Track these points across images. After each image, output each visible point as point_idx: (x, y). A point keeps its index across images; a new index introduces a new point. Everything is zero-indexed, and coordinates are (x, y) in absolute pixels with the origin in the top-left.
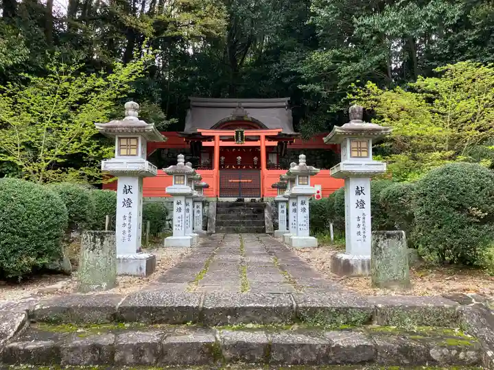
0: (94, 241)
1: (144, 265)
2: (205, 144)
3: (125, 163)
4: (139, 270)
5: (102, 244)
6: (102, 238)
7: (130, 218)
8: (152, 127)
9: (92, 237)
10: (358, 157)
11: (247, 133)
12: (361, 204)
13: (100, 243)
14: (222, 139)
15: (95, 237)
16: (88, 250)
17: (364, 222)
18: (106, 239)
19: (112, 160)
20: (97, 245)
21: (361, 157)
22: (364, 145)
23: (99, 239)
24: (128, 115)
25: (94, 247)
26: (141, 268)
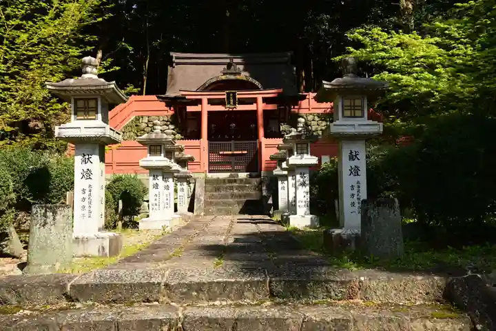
0: (45, 215)
1: (106, 244)
2: (190, 109)
3: (83, 129)
4: (101, 250)
5: (54, 219)
6: (54, 213)
7: (90, 191)
8: (113, 86)
9: (43, 211)
10: (351, 117)
11: (240, 95)
12: (355, 171)
13: (52, 218)
14: (211, 102)
15: (46, 211)
16: (38, 226)
17: (359, 191)
18: (59, 212)
19: (68, 125)
20: (48, 220)
21: (355, 117)
22: (358, 102)
23: (51, 214)
24: (86, 73)
25: (45, 224)
26: (103, 248)
